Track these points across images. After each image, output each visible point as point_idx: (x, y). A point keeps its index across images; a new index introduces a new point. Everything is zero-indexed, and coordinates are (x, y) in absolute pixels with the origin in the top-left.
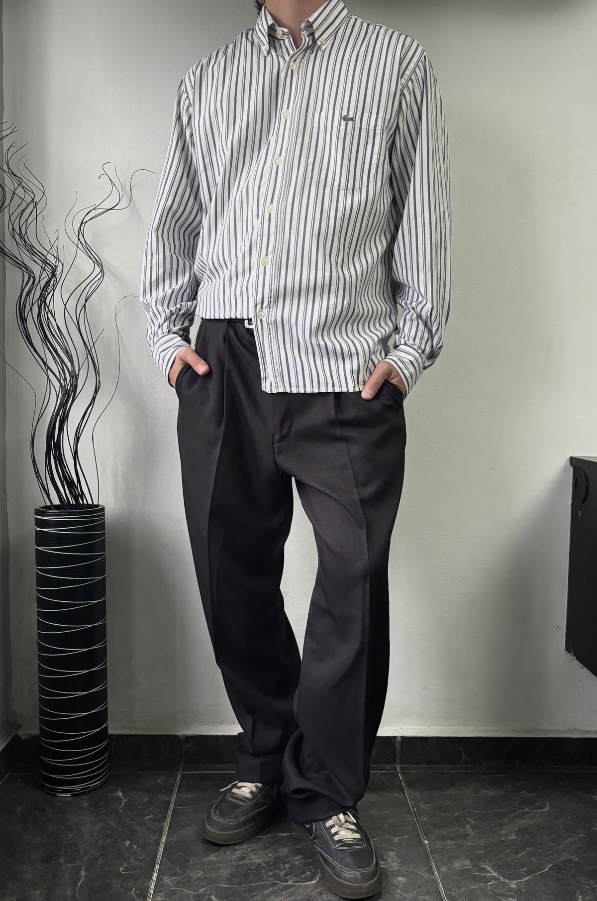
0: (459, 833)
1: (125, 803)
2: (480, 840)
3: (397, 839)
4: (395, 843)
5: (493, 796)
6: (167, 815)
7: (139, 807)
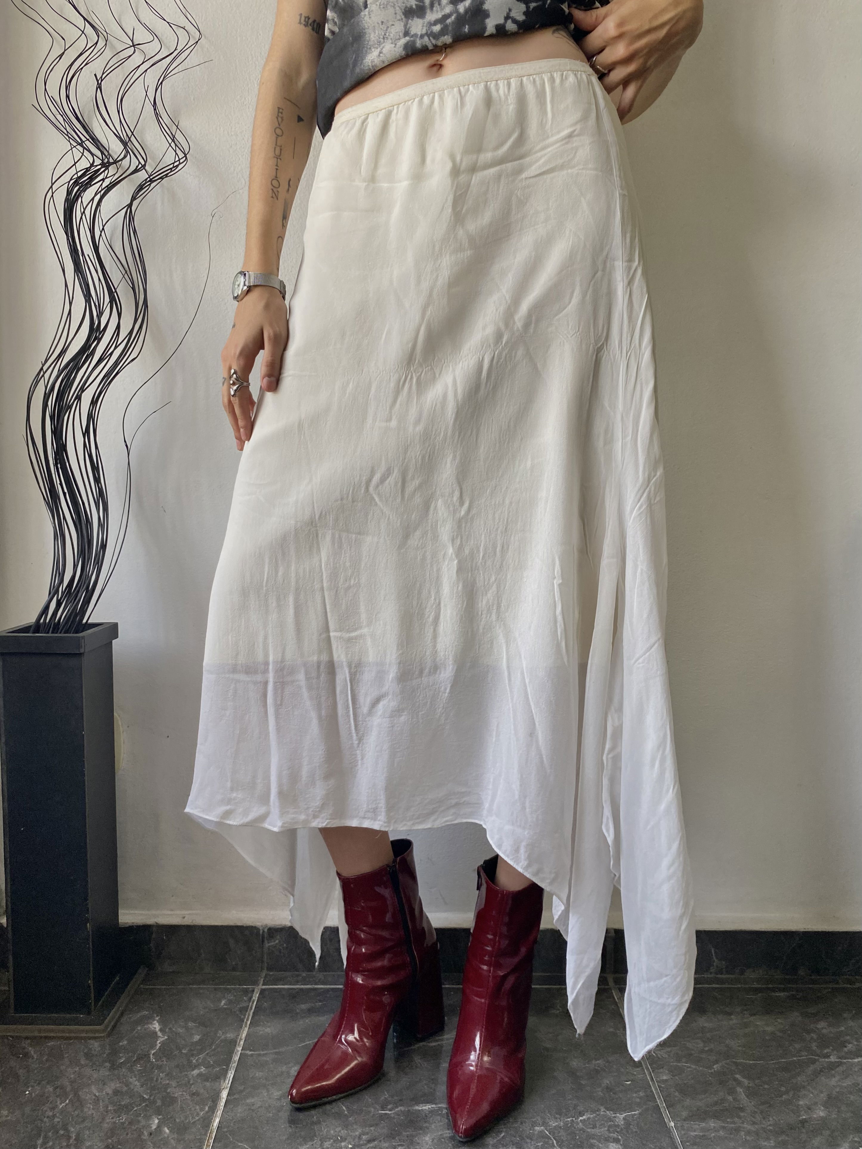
0: (726, 1105)
1: (163, 1044)
2: (764, 1118)
3: (620, 1117)
4: (618, 1126)
5: (773, 1033)
6: (228, 1065)
7: (183, 1051)
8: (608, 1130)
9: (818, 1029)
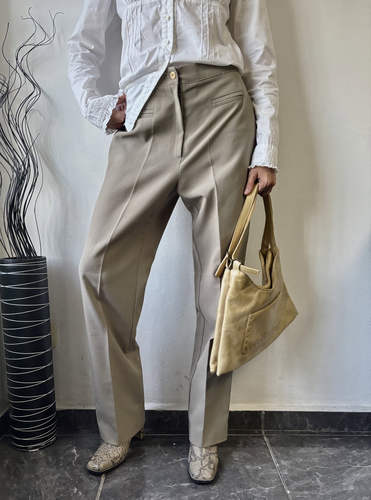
0: (311, 485)
2: (327, 490)
3: (267, 490)
4: (265, 493)
5: (333, 455)
8: (261, 494)
9: (352, 453)
